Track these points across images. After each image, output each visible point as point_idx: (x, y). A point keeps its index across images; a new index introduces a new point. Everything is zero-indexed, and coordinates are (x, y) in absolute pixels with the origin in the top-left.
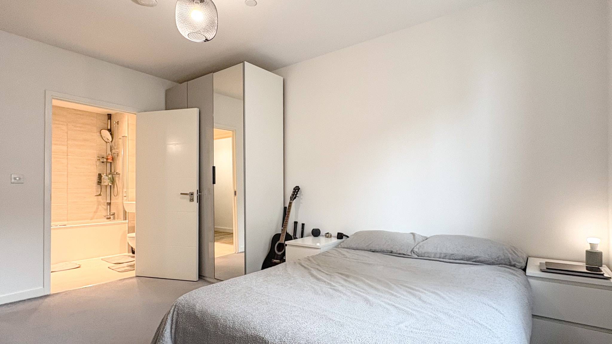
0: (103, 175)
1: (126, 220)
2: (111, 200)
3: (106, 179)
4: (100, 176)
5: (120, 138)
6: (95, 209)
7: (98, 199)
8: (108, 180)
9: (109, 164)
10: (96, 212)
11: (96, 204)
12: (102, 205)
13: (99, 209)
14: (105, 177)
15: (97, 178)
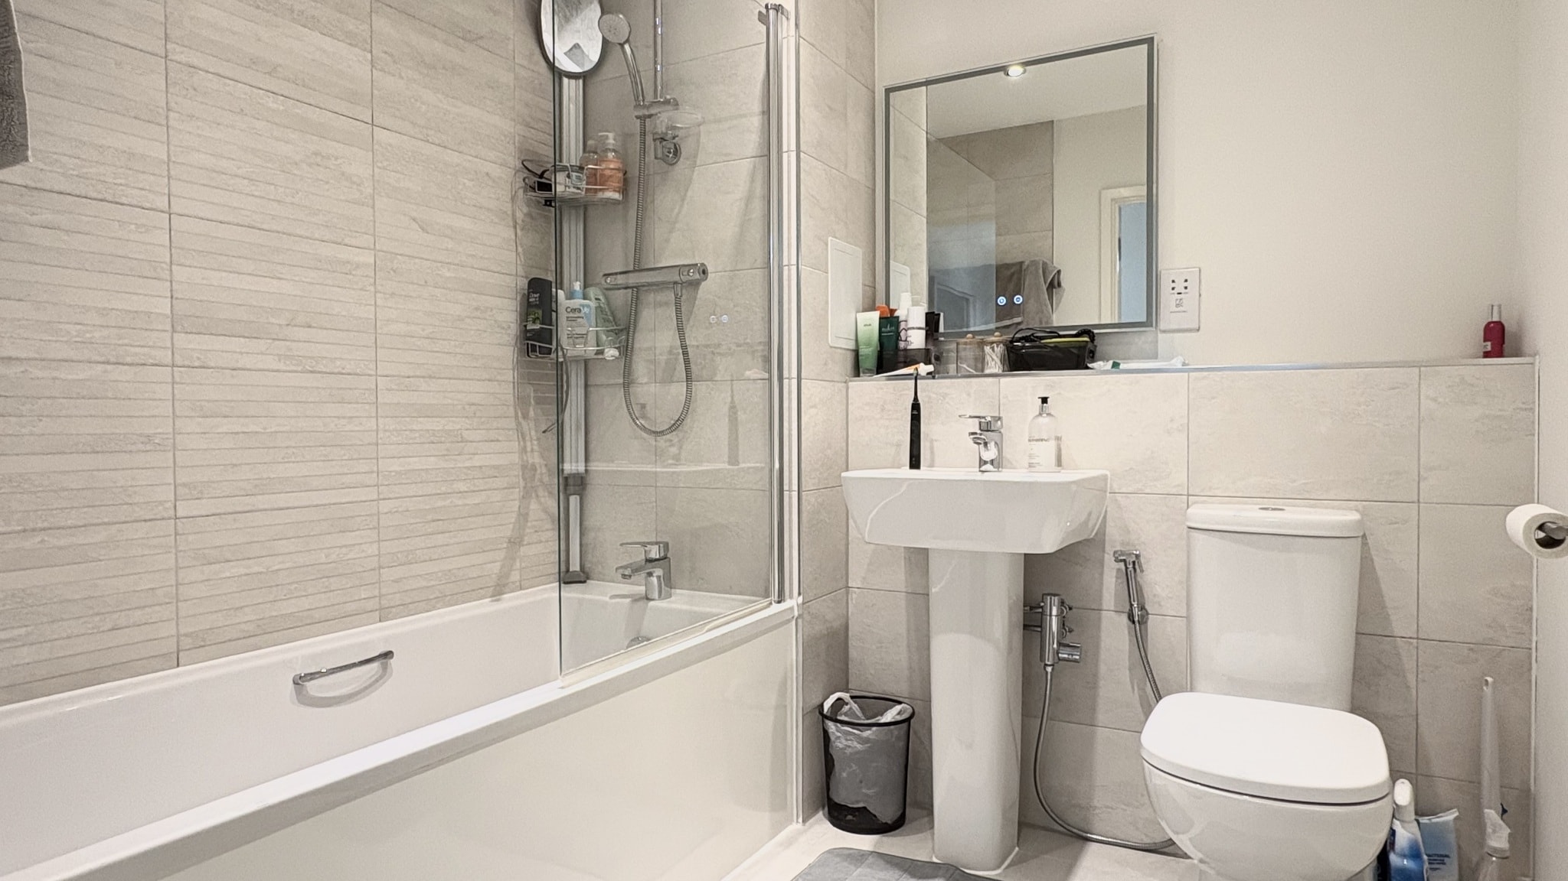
0: (564, 294)
2: (587, 460)
3: (588, 318)
4: (539, 298)
6: (513, 520)
7: (526, 452)
8: (597, 327)
9: (573, 218)
10: (515, 542)
11: (518, 490)
12: (541, 493)
13: (532, 517)
14: (583, 306)
15: (517, 311)
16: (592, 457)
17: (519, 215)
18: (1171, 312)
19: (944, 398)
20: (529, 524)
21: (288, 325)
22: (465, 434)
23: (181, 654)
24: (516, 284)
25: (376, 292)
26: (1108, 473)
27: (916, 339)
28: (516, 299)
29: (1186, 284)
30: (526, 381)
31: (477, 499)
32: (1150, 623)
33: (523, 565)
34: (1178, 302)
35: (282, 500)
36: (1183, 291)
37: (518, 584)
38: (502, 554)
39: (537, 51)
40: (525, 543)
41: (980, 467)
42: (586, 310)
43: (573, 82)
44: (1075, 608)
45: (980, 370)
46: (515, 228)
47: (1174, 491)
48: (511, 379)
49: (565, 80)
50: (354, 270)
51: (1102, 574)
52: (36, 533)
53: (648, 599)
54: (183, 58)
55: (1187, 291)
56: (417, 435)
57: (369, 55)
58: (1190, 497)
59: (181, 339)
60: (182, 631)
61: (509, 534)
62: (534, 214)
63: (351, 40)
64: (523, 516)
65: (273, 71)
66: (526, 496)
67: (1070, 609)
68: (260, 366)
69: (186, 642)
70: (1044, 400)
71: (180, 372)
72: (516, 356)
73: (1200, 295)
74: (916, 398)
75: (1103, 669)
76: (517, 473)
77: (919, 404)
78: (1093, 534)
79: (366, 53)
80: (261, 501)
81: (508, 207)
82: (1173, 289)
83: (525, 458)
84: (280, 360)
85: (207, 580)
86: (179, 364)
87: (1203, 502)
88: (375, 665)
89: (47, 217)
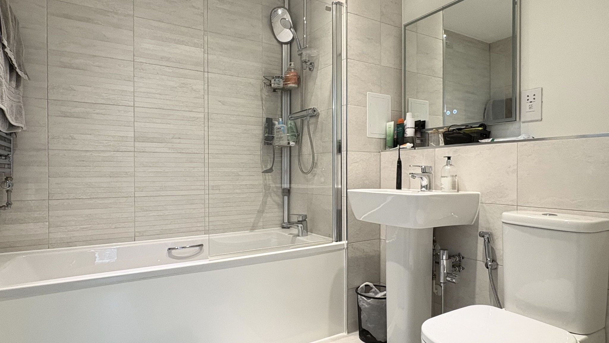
0: (276, 123)
1: (340, 240)
2: (290, 183)
3: (284, 130)
4: (269, 125)
5: (328, 9)
6: (260, 204)
7: (266, 180)
8: (288, 133)
9: (286, 95)
10: (261, 212)
11: (262, 193)
12: (273, 194)
13: (268, 203)
14: (282, 127)
15: (262, 130)
16: (292, 182)
17: (264, 96)
18: (527, 112)
19: (414, 158)
20: (267, 206)
21: (172, 138)
22: (240, 173)
23: (136, 237)
24: (262, 120)
25: (204, 126)
26: (479, 193)
27: (410, 132)
28: (262, 126)
29: (534, 97)
30: (266, 155)
31: (244, 196)
32: (498, 269)
33: (264, 220)
34: (530, 107)
35: (169, 193)
36: (533, 100)
37: (262, 227)
38: (255, 216)
39: (273, 36)
40: (265, 212)
41: (421, 189)
42: (283, 128)
43: (286, 45)
44: (466, 258)
45: (438, 145)
46: (262, 101)
47: (510, 203)
48: (260, 154)
49: (284, 45)
50: (196, 120)
51: (477, 243)
52: (94, 199)
53: (299, 236)
54: (138, 61)
55: (535, 100)
56: (220, 173)
57: (203, 49)
58: (518, 207)
59: (137, 144)
60: (136, 231)
61: (258, 208)
62: (270, 95)
63: (195, 45)
64: (264, 203)
65: (168, 59)
66: (266, 196)
67: (463, 258)
68: (162, 151)
69: (137, 234)
70: (449, 158)
71: (137, 153)
72: (262, 146)
73: (542, 102)
74: (399, 158)
75: (477, 289)
76: (262, 187)
77: (401, 161)
78: (473, 222)
79: (202, 49)
80: (162, 193)
81: (259, 94)
82: (528, 100)
83: (265, 182)
84: (169, 149)
85: (144, 216)
86: (136, 151)
87: (525, 210)
88: (198, 248)
89: (98, 111)
